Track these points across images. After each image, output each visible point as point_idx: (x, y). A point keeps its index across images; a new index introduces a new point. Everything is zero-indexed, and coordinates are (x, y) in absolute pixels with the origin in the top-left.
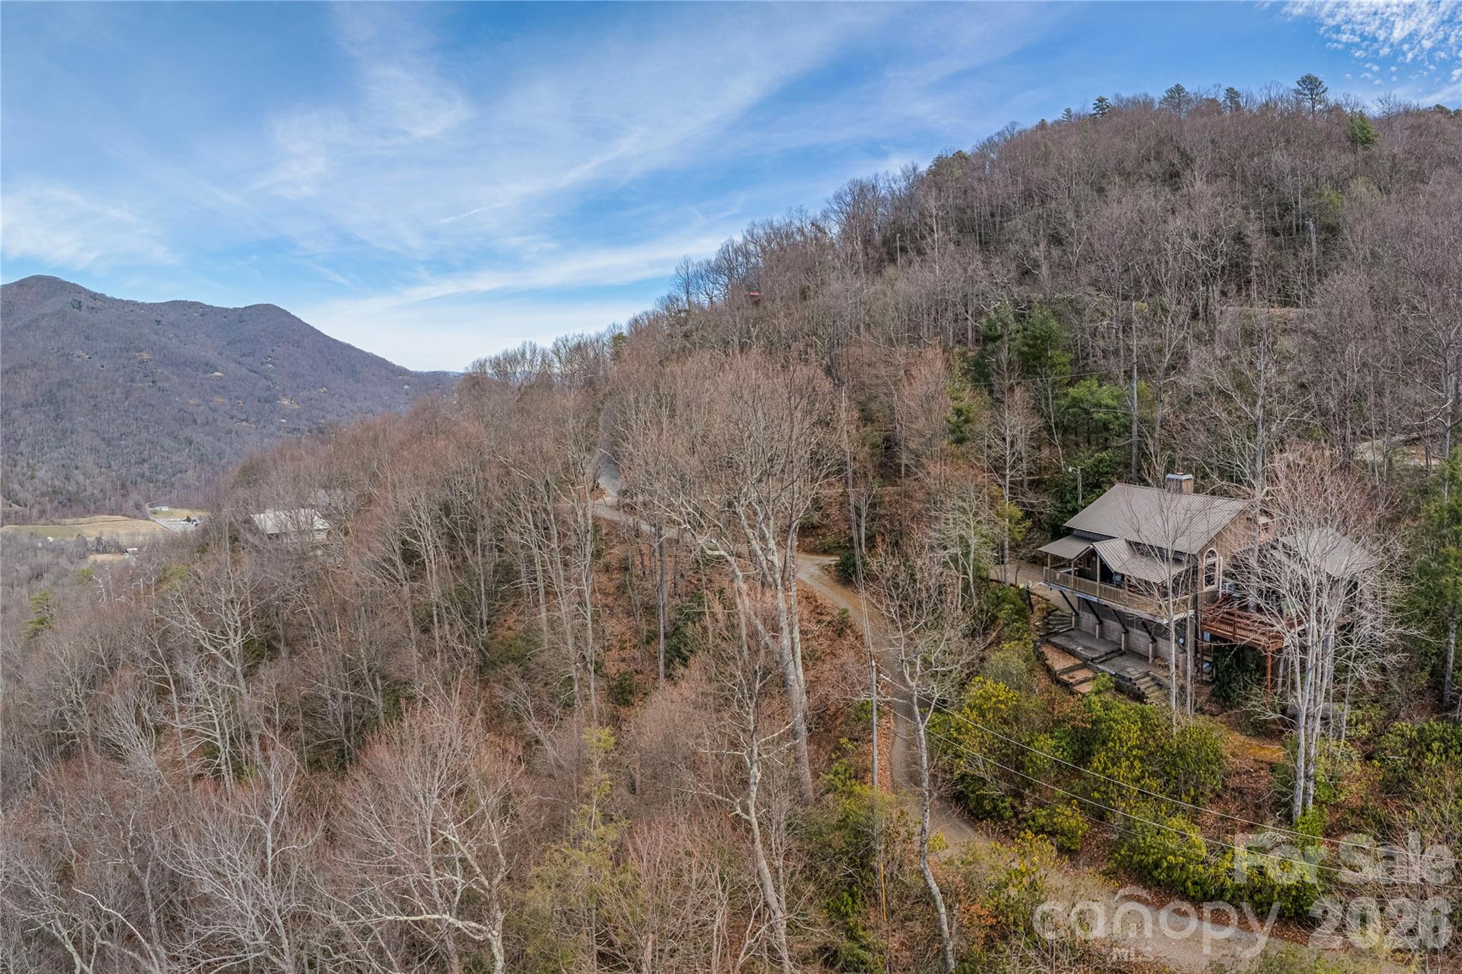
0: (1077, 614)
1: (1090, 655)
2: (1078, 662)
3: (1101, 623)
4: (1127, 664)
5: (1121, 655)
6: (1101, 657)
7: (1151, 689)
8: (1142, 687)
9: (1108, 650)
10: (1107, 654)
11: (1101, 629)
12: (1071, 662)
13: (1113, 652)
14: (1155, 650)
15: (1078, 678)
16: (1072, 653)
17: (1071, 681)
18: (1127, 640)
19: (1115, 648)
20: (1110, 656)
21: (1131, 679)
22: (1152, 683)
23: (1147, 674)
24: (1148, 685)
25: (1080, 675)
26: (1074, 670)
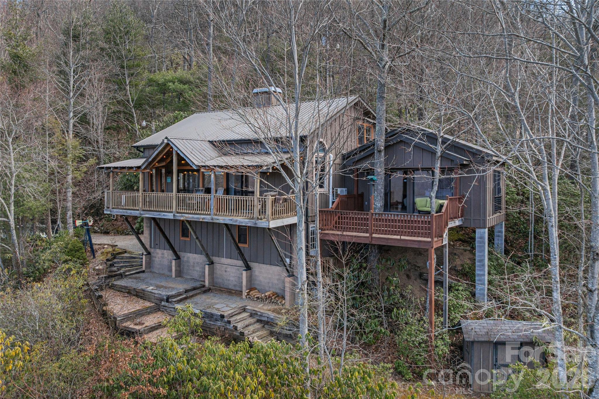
0: (149, 253)
1: (164, 293)
2: (148, 304)
3: (178, 257)
4: (215, 300)
5: (205, 292)
6: (179, 294)
7: (251, 328)
8: (240, 326)
9: (188, 286)
10: (187, 291)
11: (179, 265)
12: (139, 305)
13: (194, 289)
14: (250, 279)
15: (147, 324)
16: (140, 295)
17: (137, 327)
18: (212, 273)
19: (197, 284)
20: (191, 294)
21: (222, 317)
22: (252, 320)
23: (244, 310)
24: (247, 322)
25: (150, 320)
26: (143, 315)
